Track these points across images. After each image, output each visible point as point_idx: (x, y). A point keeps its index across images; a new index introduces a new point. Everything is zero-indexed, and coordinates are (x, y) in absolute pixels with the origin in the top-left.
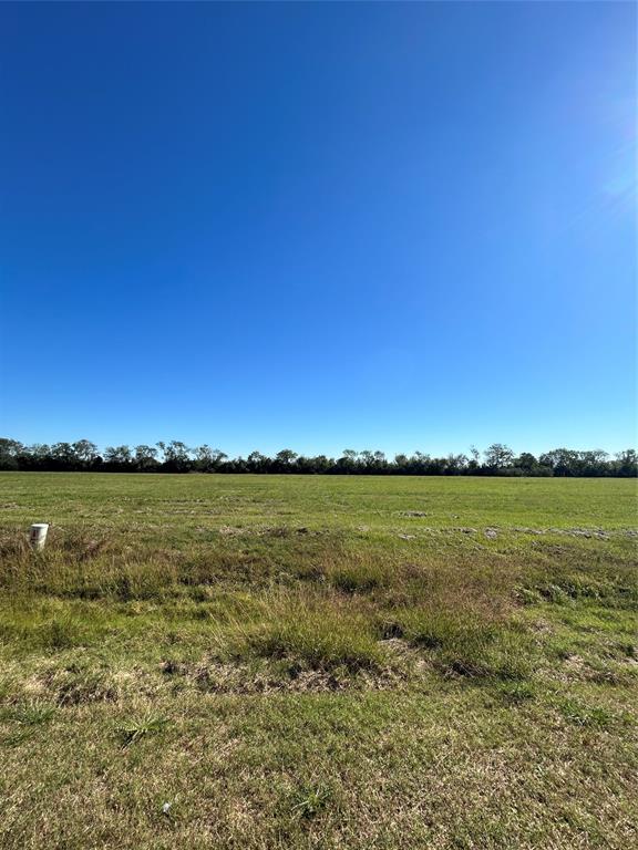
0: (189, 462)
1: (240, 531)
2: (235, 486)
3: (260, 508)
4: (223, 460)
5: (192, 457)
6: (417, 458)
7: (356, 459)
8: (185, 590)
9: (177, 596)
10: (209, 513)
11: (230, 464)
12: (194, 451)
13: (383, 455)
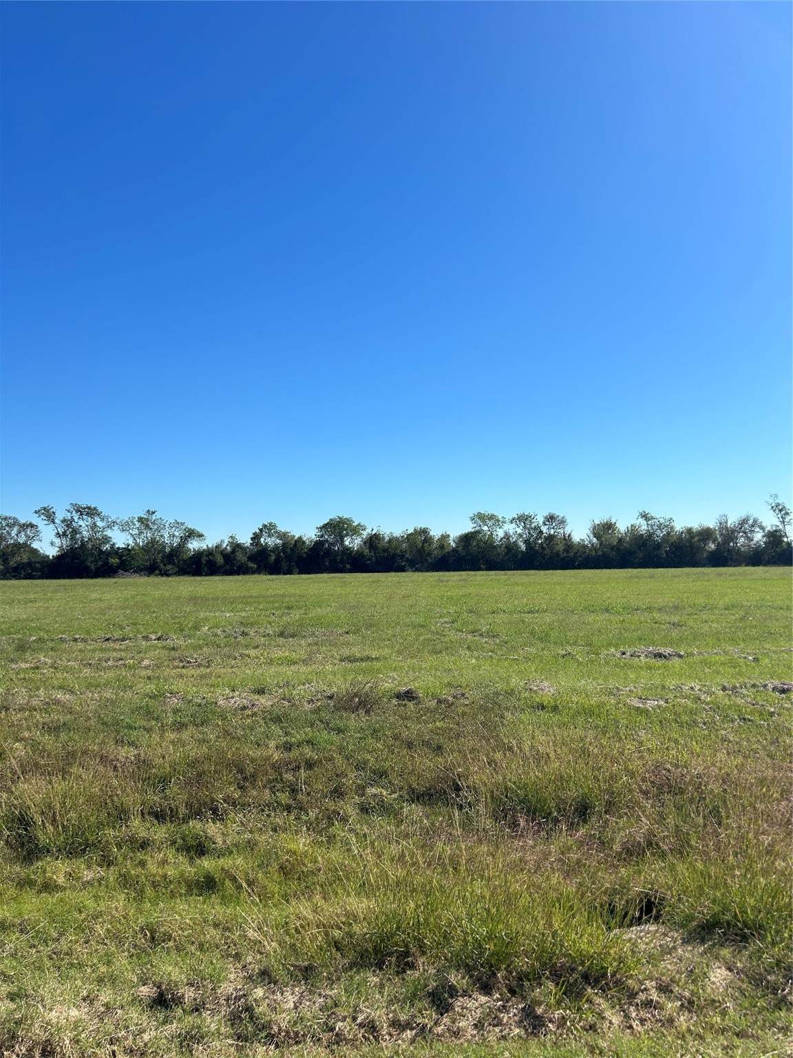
0: (115, 552)
1: (264, 701)
2: (230, 602)
3: (300, 649)
4: (194, 545)
5: (120, 539)
6: (643, 527)
7: (500, 533)
8: (160, 833)
9: (144, 845)
10: (185, 663)
11: (209, 553)
12: (125, 527)
13: (563, 522)
